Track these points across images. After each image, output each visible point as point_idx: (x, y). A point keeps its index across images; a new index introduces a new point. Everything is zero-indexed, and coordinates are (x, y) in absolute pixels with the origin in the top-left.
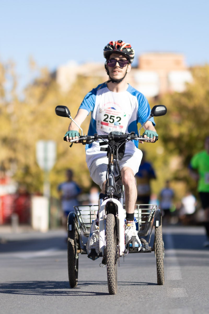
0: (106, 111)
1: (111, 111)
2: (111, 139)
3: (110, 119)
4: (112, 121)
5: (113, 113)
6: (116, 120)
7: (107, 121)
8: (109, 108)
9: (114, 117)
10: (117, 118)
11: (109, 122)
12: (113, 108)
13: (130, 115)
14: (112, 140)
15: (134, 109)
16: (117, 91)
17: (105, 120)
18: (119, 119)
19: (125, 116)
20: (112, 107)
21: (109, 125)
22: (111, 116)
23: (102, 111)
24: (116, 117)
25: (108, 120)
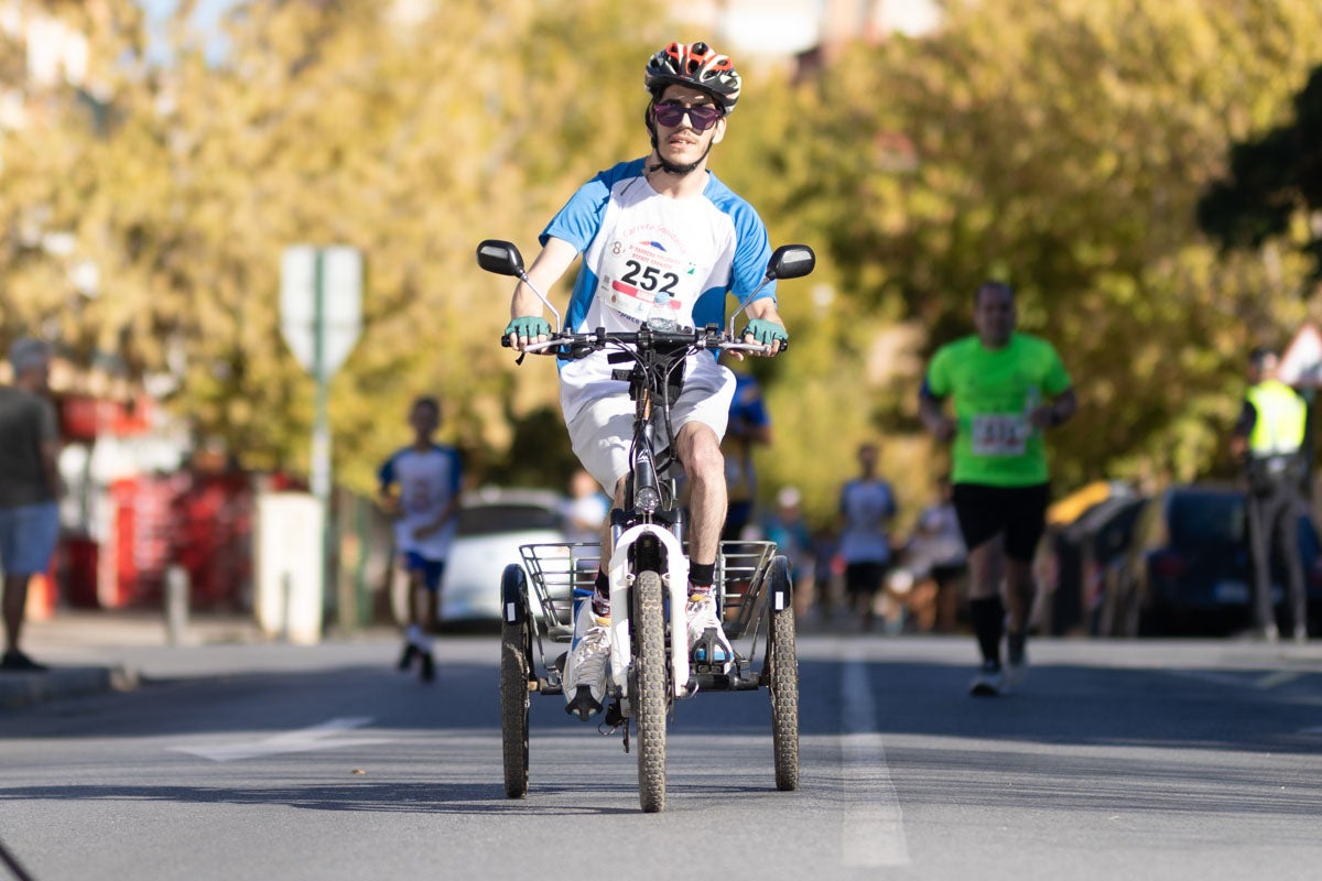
0: (633, 251)
1: (651, 254)
2: (645, 344)
3: (646, 276)
4: (649, 283)
5: (656, 259)
6: (662, 282)
7: (634, 283)
8: (644, 243)
9: (657, 271)
10: (667, 276)
11: (638, 286)
12: (657, 245)
13: (705, 270)
14: (650, 346)
15: (722, 252)
16: (675, 192)
17: (626, 278)
18: (671, 279)
19: (691, 272)
20: (655, 240)
21: (638, 294)
22: (649, 270)
23: (622, 249)
24: (663, 272)
25: (639, 278)
